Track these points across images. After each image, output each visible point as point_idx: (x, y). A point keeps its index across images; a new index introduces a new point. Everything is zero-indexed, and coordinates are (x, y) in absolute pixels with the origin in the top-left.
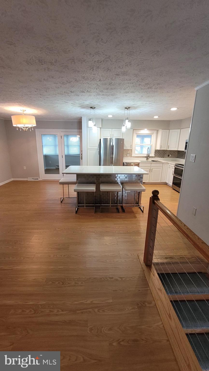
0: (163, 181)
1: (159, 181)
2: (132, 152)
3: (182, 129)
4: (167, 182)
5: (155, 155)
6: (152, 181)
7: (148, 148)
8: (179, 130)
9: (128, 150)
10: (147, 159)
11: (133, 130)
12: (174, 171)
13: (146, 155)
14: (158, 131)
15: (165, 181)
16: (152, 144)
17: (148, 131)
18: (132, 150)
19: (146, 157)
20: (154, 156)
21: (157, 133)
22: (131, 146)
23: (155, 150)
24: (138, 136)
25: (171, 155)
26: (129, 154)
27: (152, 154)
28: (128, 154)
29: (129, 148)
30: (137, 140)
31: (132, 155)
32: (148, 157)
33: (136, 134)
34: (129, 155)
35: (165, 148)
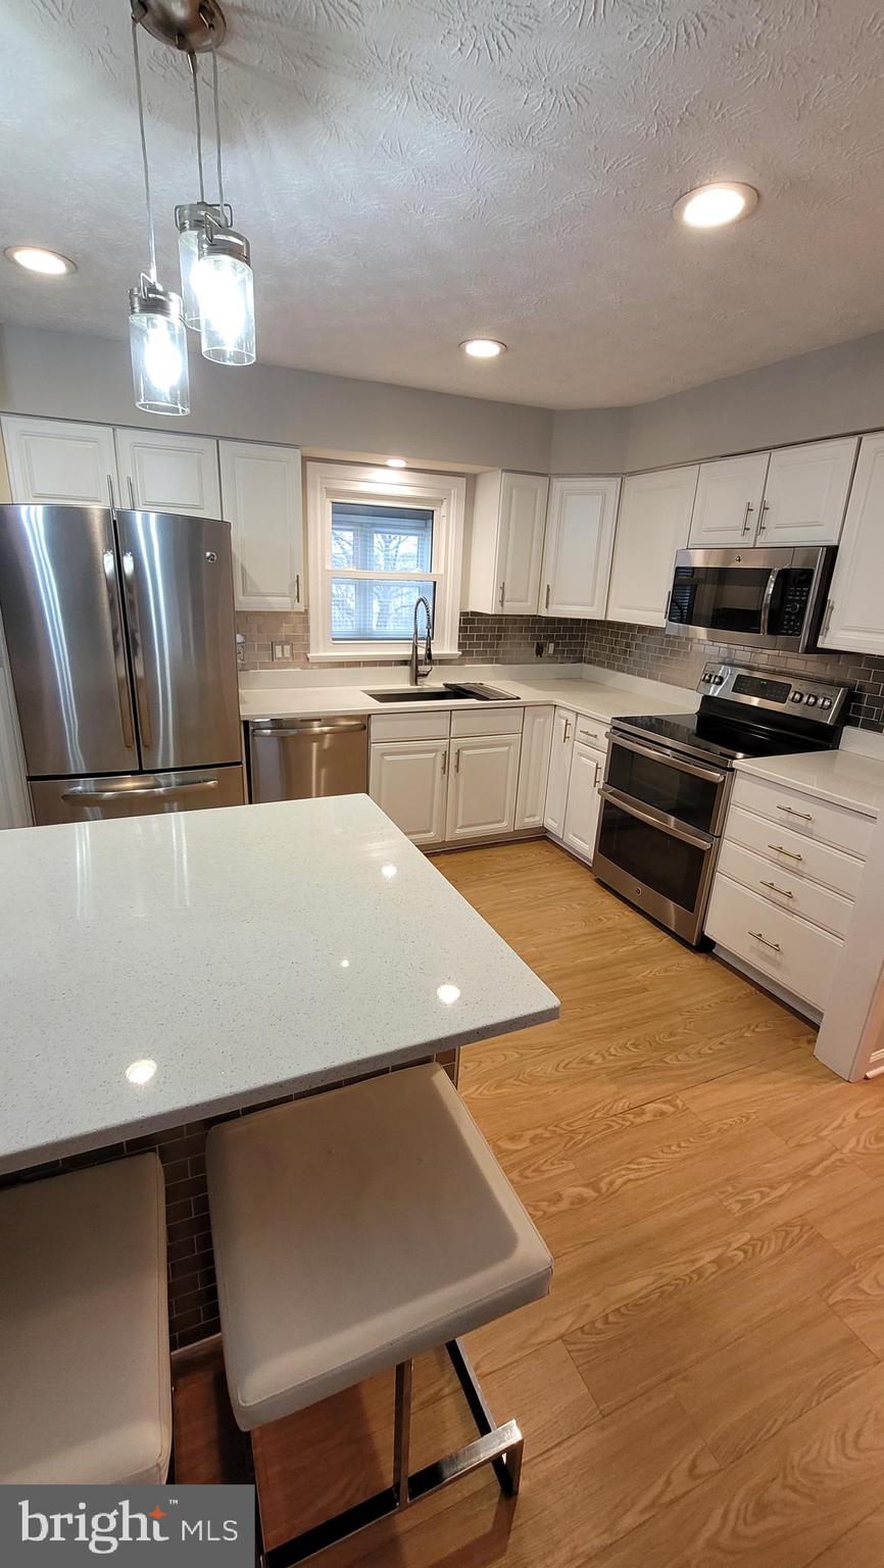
0: (527, 820)
1: (503, 826)
2: (307, 629)
3: (631, 474)
4: (552, 825)
5: (460, 646)
6: (458, 831)
7: (421, 600)
8: (612, 485)
9: (280, 616)
10: (417, 676)
11: (305, 460)
12: (603, 765)
13: (406, 651)
14: (472, 481)
15: (537, 818)
16: (442, 572)
17: (405, 477)
18: (306, 612)
19: (404, 663)
20: (456, 652)
21: (470, 500)
22: (298, 585)
23: (462, 614)
24: (344, 512)
25: (552, 646)
26: (287, 648)
27: (446, 645)
28: (282, 644)
29: (281, 603)
30: (334, 547)
31: (307, 647)
32: (417, 665)
33: (330, 492)
34: (287, 654)
35: (526, 601)
